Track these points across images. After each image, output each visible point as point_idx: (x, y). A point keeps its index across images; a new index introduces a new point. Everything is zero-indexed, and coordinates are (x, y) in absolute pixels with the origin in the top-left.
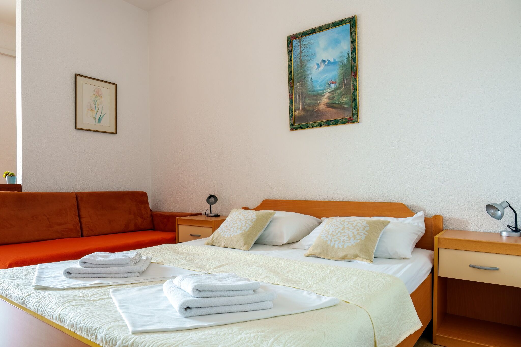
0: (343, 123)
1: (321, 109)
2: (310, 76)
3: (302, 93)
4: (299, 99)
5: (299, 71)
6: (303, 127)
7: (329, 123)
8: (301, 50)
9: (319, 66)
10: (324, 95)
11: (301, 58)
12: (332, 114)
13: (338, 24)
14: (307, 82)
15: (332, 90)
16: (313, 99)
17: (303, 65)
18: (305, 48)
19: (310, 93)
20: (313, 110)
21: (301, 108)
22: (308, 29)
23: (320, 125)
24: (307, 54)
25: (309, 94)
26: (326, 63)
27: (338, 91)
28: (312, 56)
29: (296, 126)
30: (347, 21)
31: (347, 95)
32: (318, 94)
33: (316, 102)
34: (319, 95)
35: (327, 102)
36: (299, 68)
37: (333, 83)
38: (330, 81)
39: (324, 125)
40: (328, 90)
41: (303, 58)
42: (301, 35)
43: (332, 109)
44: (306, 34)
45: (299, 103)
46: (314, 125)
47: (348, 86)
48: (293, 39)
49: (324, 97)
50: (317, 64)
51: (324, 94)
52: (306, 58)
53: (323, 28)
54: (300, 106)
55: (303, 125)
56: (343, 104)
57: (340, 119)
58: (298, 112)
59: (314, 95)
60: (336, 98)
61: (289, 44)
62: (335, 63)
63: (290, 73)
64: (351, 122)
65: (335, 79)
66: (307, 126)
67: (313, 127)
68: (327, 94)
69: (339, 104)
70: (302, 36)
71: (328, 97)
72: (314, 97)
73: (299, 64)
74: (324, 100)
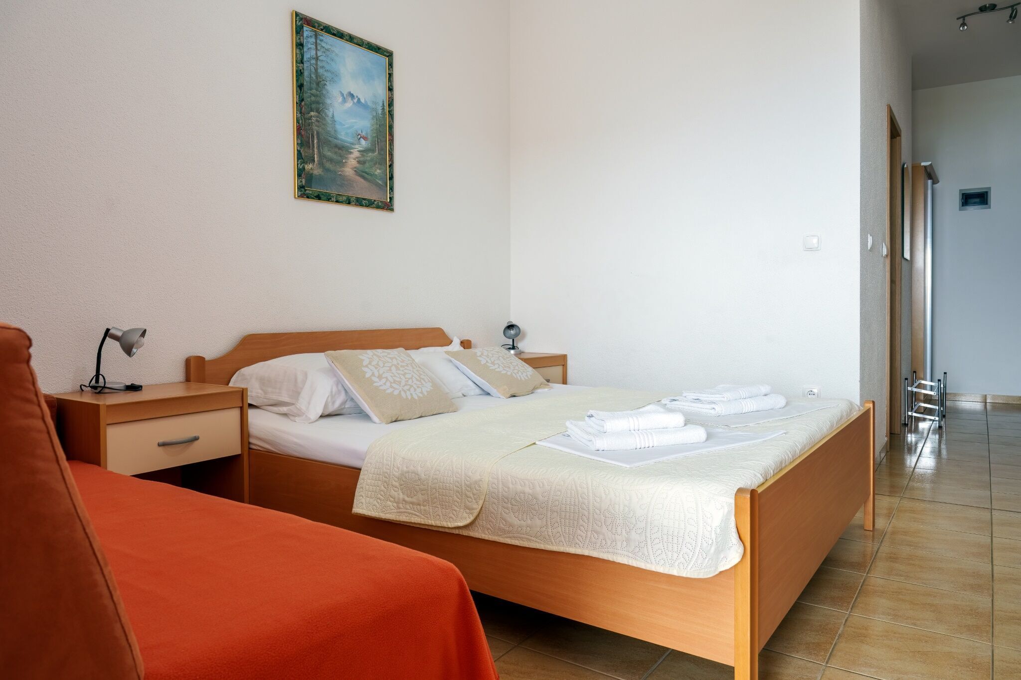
0: (378, 207)
1: (347, 174)
2: (331, 110)
3: (318, 133)
4: (313, 141)
5: (314, 91)
6: (322, 196)
7: (362, 202)
8: (316, 54)
9: (345, 100)
10: (351, 153)
11: (317, 69)
12: (365, 189)
13: (375, 49)
14: (327, 118)
15: (361, 149)
16: (336, 153)
17: (319, 83)
18: (324, 54)
19: (330, 139)
20: (335, 172)
21: (316, 159)
22: (334, 26)
23: (347, 202)
24: (327, 67)
25: (330, 141)
26: (356, 101)
27: (370, 154)
28: (335, 77)
29: (311, 192)
30: (385, 53)
31: (381, 165)
32: (343, 147)
33: (340, 158)
34: (344, 149)
35: (355, 166)
36: (313, 84)
37: (365, 138)
38: (360, 133)
39: (354, 203)
40: (357, 146)
41: (320, 71)
42: (322, 28)
43: (362, 180)
44: (328, 29)
45: (314, 150)
46: (340, 199)
47: (382, 153)
48: (306, 23)
49: (352, 156)
50: (343, 95)
51: (352, 151)
52: (325, 74)
53: (355, 41)
54: (316, 156)
55: (323, 194)
56: (376, 178)
57: (375, 201)
58: (311, 166)
59: (336, 146)
60: (367, 165)
61: (299, 31)
62: (365, 106)
63: (300, 86)
64: (387, 209)
65: (367, 134)
66: (329, 198)
67: (337, 202)
68: (356, 154)
69: (371, 175)
70: (322, 30)
71: (357, 158)
72: (337, 150)
73: (313, 76)
74: (352, 161)
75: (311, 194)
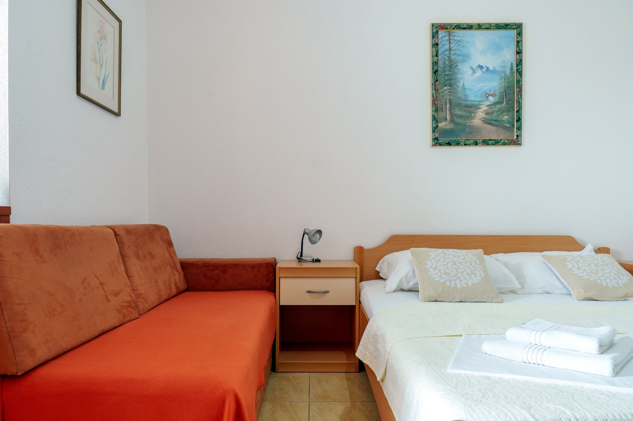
0: (504, 144)
1: (476, 124)
2: (462, 82)
3: (450, 100)
4: (446, 107)
5: (447, 73)
6: (452, 143)
7: (488, 142)
8: (450, 46)
9: (474, 72)
10: (479, 108)
11: (450, 56)
12: (492, 132)
13: (503, 27)
14: (458, 89)
15: (492, 103)
16: (465, 111)
17: (452, 66)
18: (457, 45)
19: (461, 102)
20: (465, 124)
21: (448, 118)
22: (464, 23)
23: (475, 144)
24: (459, 53)
25: (460, 104)
26: (484, 70)
27: (498, 106)
28: (466, 57)
29: (442, 141)
30: (513, 27)
31: (509, 112)
32: (472, 105)
33: (469, 114)
34: (473, 107)
35: (484, 117)
36: (447, 68)
37: (493, 95)
38: (489, 92)
39: (481, 144)
40: (485, 103)
41: (453, 57)
42: (454, 27)
43: (490, 126)
44: (459, 27)
45: (446, 113)
46: (468, 142)
47: (510, 102)
48: (440, 28)
49: (480, 110)
50: (472, 69)
51: (480, 107)
52: (457, 58)
53: (484, 27)
54: (448, 116)
55: (453, 142)
56: (504, 123)
57: (501, 140)
58: (444, 123)
59: (466, 106)
60: (495, 114)
61: (435, 35)
62: (494, 72)
63: (435, 72)
64: (513, 145)
65: (495, 91)
66: (458, 143)
67: (465, 145)
68: (484, 108)
69: (499, 121)
70: (454, 29)
71: (485, 111)
72: (466, 109)
73: (447, 62)
74: (480, 114)
75: (443, 143)
